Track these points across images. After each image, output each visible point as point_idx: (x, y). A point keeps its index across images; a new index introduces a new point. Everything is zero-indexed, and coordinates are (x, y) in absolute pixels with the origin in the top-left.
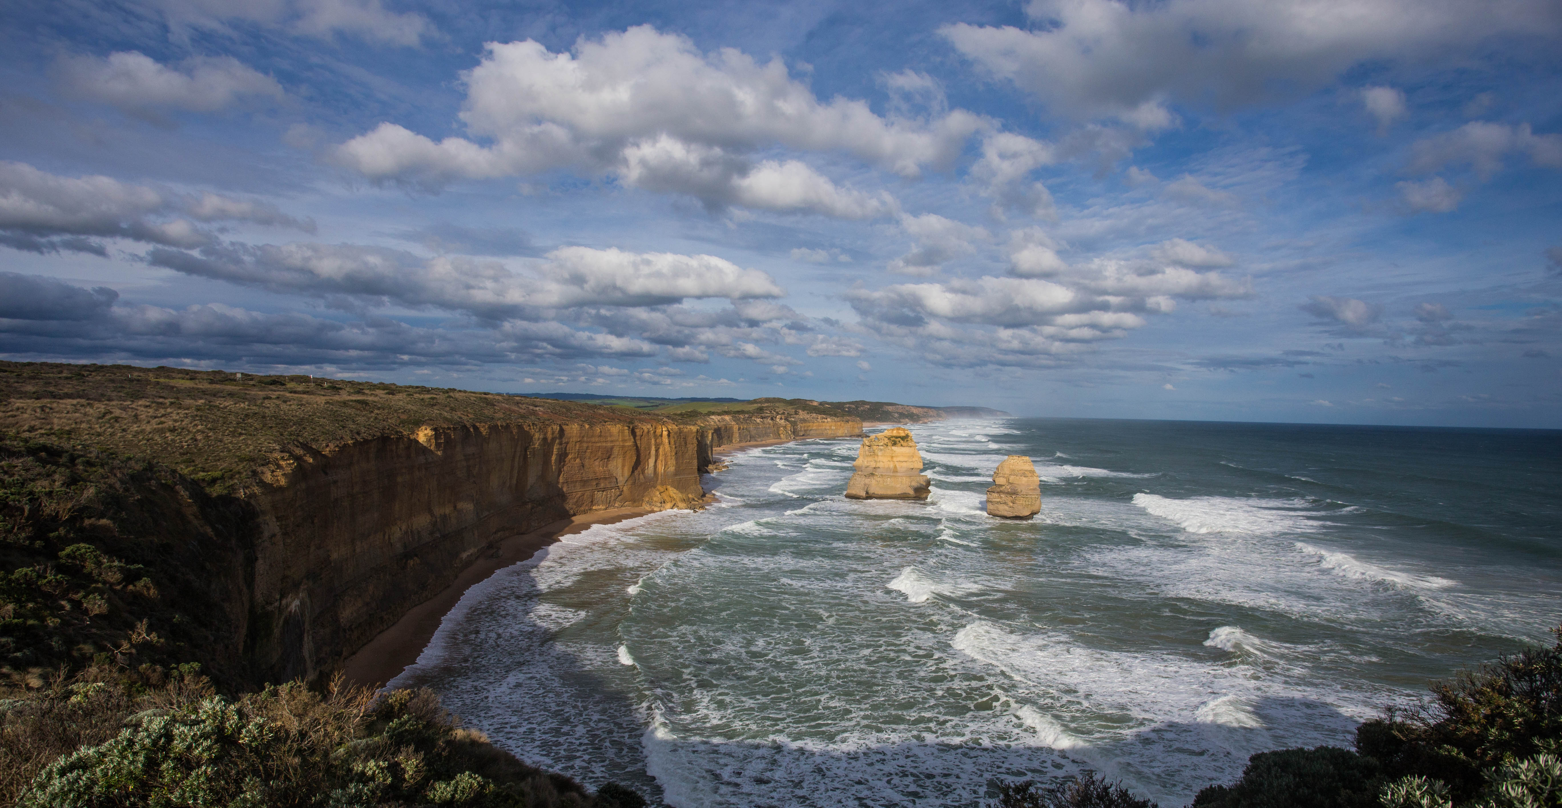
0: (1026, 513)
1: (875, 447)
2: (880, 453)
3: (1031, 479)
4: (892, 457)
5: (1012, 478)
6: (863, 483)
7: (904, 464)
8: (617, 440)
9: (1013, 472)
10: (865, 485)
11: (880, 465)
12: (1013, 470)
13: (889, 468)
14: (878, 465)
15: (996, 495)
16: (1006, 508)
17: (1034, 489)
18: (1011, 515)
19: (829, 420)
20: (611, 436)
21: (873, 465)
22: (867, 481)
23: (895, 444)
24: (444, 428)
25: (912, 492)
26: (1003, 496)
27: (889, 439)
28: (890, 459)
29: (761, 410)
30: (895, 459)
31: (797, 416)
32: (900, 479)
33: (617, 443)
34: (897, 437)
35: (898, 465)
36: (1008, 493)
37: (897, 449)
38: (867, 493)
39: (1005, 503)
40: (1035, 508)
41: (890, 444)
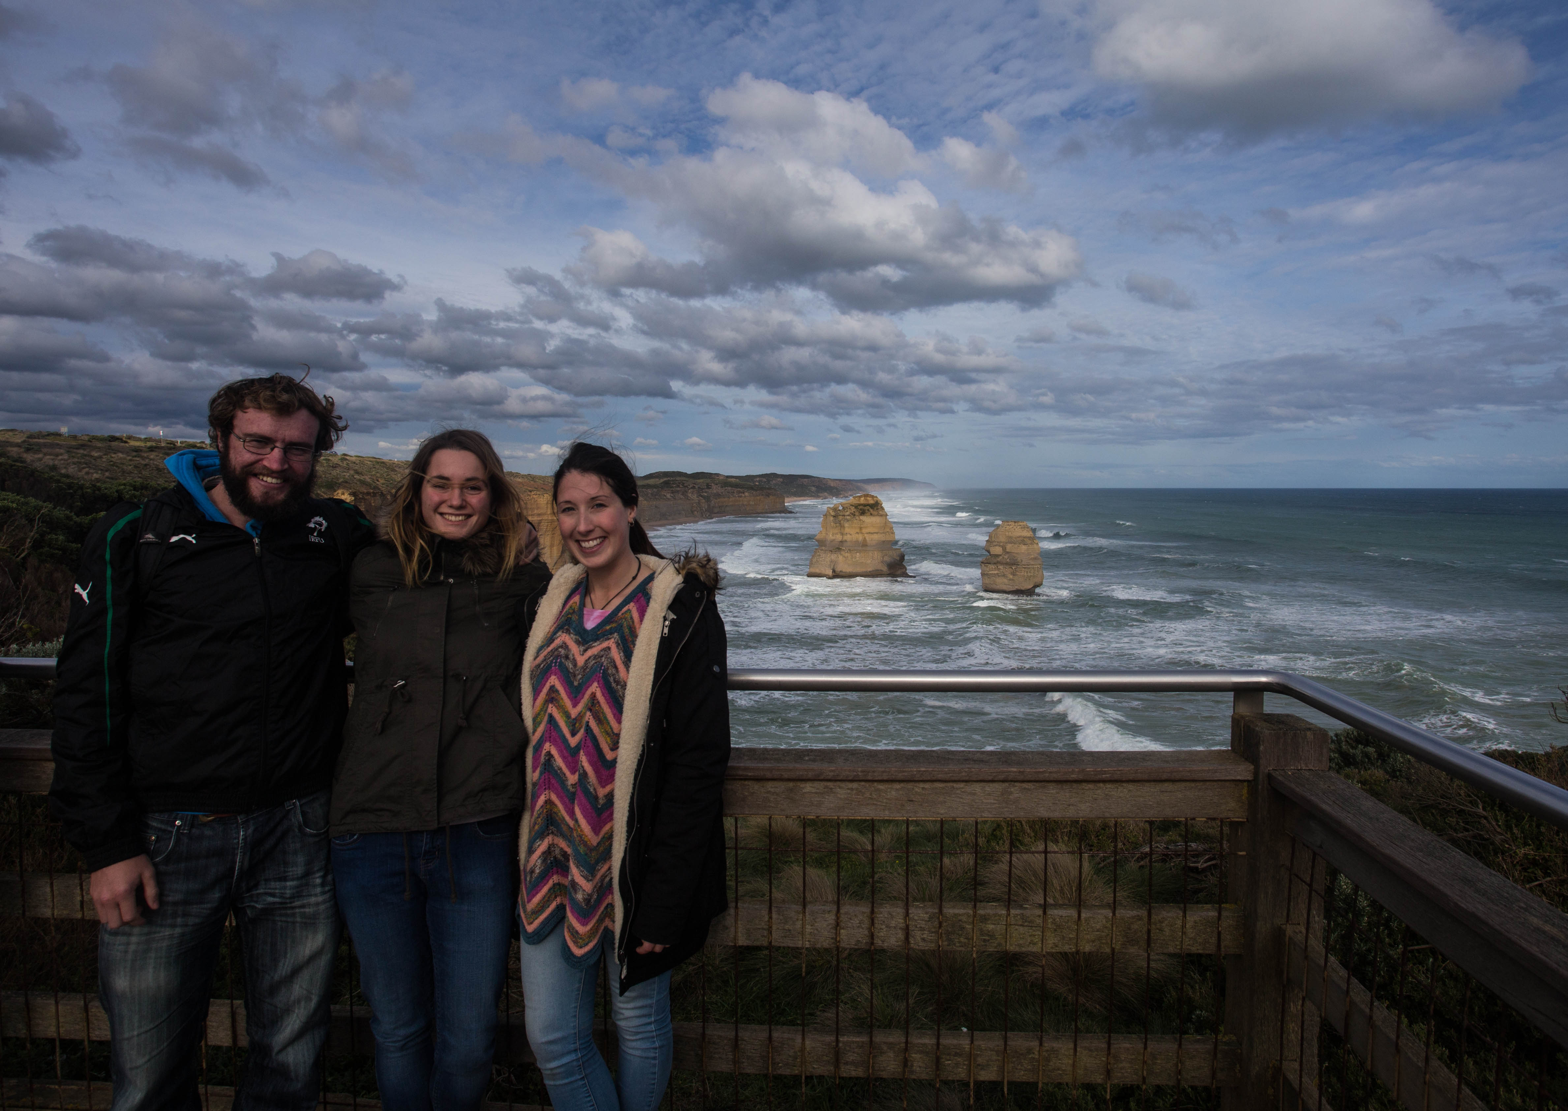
0: (1028, 586)
1: (840, 518)
2: (846, 525)
3: (1031, 547)
4: (861, 528)
5: (1009, 547)
6: (828, 559)
7: (876, 537)
8: (545, 514)
9: (1011, 540)
10: (832, 561)
11: (848, 538)
12: (1011, 537)
13: (857, 541)
14: (845, 538)
15: (993, 566)
16: (1005, 581)
17: (1035, 559)
18: (1011, 589)
19: (747, 494)
20: (538, 508)
21: (839, 537)
22: (833, 557)
23: (863, 513)
24: (363, 493)
25: (885, 569)
26: (1001, 567)
27: (856, 507)
28: (858, 531)
29: (666, 483)
30: (864, 531)
31: (710, 491)
32: (870, 554)
33: (545, 517)
34: (865, 505)
35: (868, 537)
36: (1007, 564)
37: (866, 519)
38: (834, 571)
39: (1004, 576)
40: (1037, 580)
41: (857, 514)
